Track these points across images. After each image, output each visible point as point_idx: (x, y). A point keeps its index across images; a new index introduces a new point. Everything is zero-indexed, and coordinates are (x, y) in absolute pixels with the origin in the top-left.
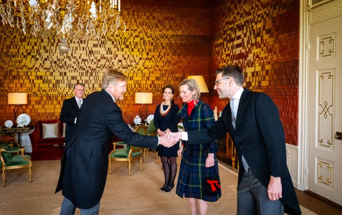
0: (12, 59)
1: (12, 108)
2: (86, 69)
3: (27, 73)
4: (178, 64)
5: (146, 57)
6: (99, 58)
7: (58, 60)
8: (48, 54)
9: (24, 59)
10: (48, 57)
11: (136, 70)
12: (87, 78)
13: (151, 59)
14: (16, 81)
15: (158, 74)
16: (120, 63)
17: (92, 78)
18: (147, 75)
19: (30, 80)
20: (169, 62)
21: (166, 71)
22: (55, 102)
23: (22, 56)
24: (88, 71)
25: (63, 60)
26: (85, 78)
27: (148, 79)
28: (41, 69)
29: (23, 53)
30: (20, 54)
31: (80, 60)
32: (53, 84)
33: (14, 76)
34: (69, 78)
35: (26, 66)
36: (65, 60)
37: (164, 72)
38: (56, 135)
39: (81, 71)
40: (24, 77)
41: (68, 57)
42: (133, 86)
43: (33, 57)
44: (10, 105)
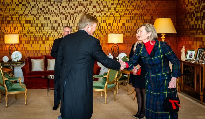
0: (8, 7)
1: (8, 46)
2: (66, 14)
3: (19, 18)
4: (146, 8)
5: (117, 2)
6: (76, 5)
7: (43, 7)
8: (35, 3)
9: (17, 7)
10: (35, 5)
11: (108, 14)
12: (66, 22)
13: (122, 4)
14: (10, 25)
15: (128, 17)
16: (94, 9)
17: (70, 22)
18: (118, 18)
19: (21, 24)
20: (138, 6)
21: (136, 14)
22: (41, 42)
23: (15, 5)
24: (67, 16)
25: (47, 7)
26: (64, 22)
27: (119, 21)
28: (29, 15)
29: (15, 3)
30: (14, 3)
31: (61, 7)
32: (39, 27)
33: (9, 21)
34: (52, 22)
35: (18, 13)
36: (49, 7)
37: (133, 15)
38: (42, 69)
39: (61, 16)
40: (16, 22)
41: (51, 5)
42: (106, 28)
43: (23, 5)
44: (6, 44)
